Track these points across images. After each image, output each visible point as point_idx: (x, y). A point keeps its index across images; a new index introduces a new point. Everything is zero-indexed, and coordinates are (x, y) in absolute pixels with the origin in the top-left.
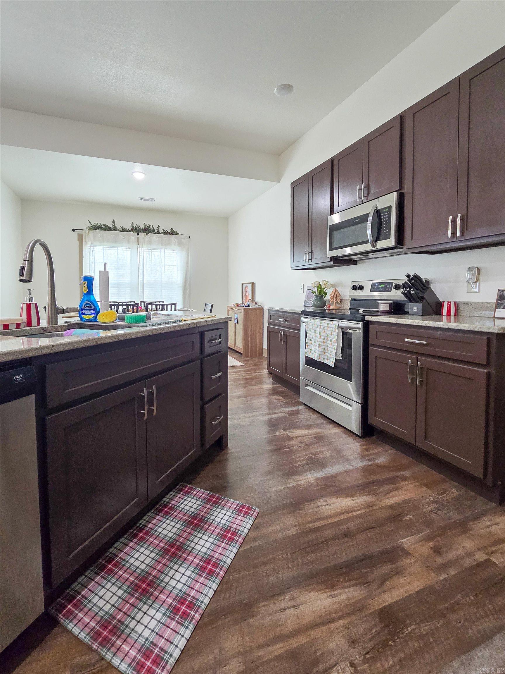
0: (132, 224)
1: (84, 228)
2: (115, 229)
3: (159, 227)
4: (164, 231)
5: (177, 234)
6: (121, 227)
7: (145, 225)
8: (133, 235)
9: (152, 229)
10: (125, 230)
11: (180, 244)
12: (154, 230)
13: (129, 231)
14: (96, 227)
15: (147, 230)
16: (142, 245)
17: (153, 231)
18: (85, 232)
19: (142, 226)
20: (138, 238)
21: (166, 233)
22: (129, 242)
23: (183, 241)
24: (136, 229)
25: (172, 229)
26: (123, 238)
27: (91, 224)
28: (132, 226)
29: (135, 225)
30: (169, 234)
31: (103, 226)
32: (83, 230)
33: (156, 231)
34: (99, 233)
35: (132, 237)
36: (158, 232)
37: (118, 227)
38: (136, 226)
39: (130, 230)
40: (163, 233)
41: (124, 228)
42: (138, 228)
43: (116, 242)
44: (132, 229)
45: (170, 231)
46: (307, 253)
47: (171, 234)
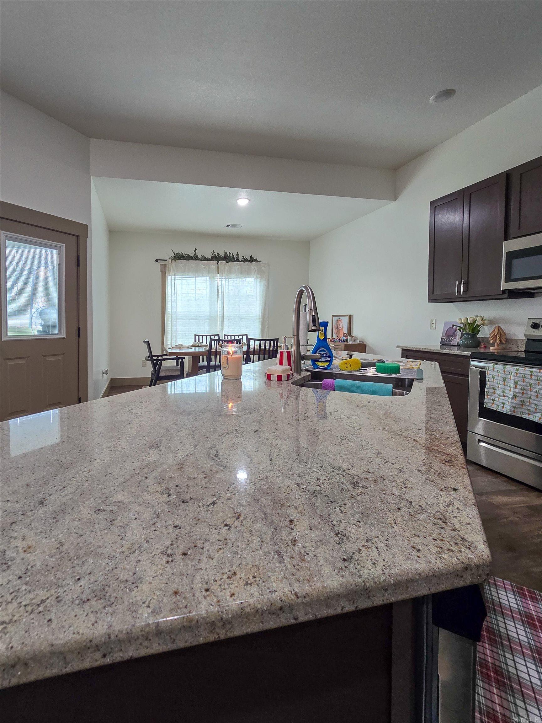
0: (213, 252)
1: (167, 258)
2: (196, 258)
3: (238, 254)
4: (243, 258)
5: (256, 261)
6: (201, 255)
7: (225, 253)
8: (213, 264)
9: (232, 257)
10: (205, 259)
11: (260, 273)
12: (234, 258)
13: (209, 260)
14: (178, 257)
15: (227, 258)
16: (223, 274)
17: (233, 260)
18: (169, 261)
19: (222, 254)
20: (218, 267)
21: (245, 260)
22: (209, 272)
23: (263, 268)
24: (216, 257)
25: (251, 255)
26: (204, 268)
27: (174, 254)
28: (213, 255)
29: (216, 253)
30: (249, 261)
31: (184, 256)
32: (166, 260)
34: (181, 263)
35: (212, 266)
36: (238, 260)
37: (199, 256)
38: (217, 255)
39: (210, 258)
40: (242, 261)
41: (205, 257)
42: (218, 256)
43: (197, 272)
44: (212, 257)
45: (249, 259)
46: (460, 284)
47: (251, 262)
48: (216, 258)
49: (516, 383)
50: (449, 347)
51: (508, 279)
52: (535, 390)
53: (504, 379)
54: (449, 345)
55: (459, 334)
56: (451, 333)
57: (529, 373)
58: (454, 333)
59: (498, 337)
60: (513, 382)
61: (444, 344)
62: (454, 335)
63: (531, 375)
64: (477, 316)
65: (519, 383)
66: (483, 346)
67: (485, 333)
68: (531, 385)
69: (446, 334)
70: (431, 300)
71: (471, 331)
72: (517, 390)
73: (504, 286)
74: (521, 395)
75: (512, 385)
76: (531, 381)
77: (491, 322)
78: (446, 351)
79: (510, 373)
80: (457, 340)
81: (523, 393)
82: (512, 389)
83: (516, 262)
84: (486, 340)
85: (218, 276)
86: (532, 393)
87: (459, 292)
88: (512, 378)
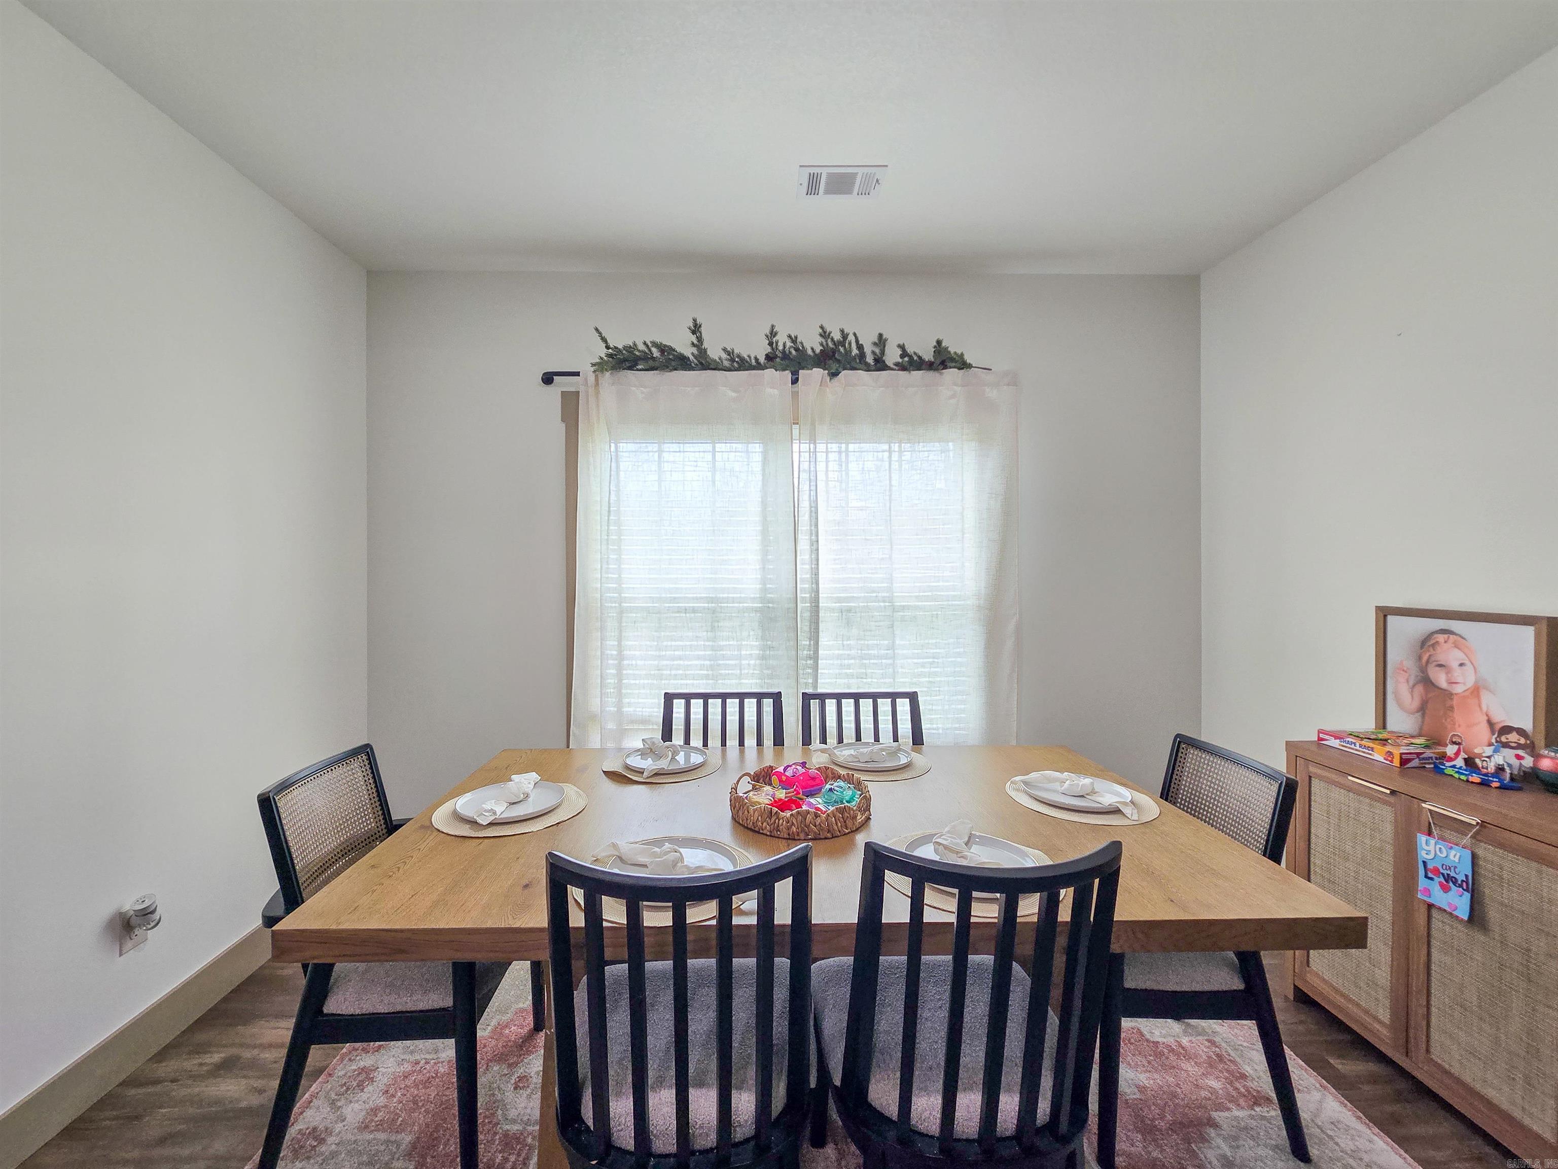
0: (773, 334)
2: (704, 363)
3: (881, 342)
4: (904, 354)
5: (961, 364)
6: (725, 350)
7: (825, 334)
8: (776, 382)
9: (855, 351)
10: (740, 364)
12: (862, 355)
13: (759, 366)
14: (628, 360)
15: (835, 357)
16: (813, 424)
17: (858, 362)
18: (587, 381)
19: (812, 343)
20: (796, 394)
21: (913, 364)
22: (753, 416)
23: (992, 394)
24: (785, 356)
25: (939, 342)
26: (737, 401)
27: (608, 347)
28: (771, 344)
29: (782, 340)
30: (931, 366)
31: (655, 352)
32: (577, 374)
33: (870, 359)
34: (642, 384)
35: (769, 390)
36: (880, 365)
37: (715, 353)
38: (788, 343)
39: (762, 360)
40: (902, 367)
41: (739, 356)
42: (797, 350)
44: (769, 358)
45: (928, 356)
47: (936, 369)
48: (782, 357)
85: (796, 431)
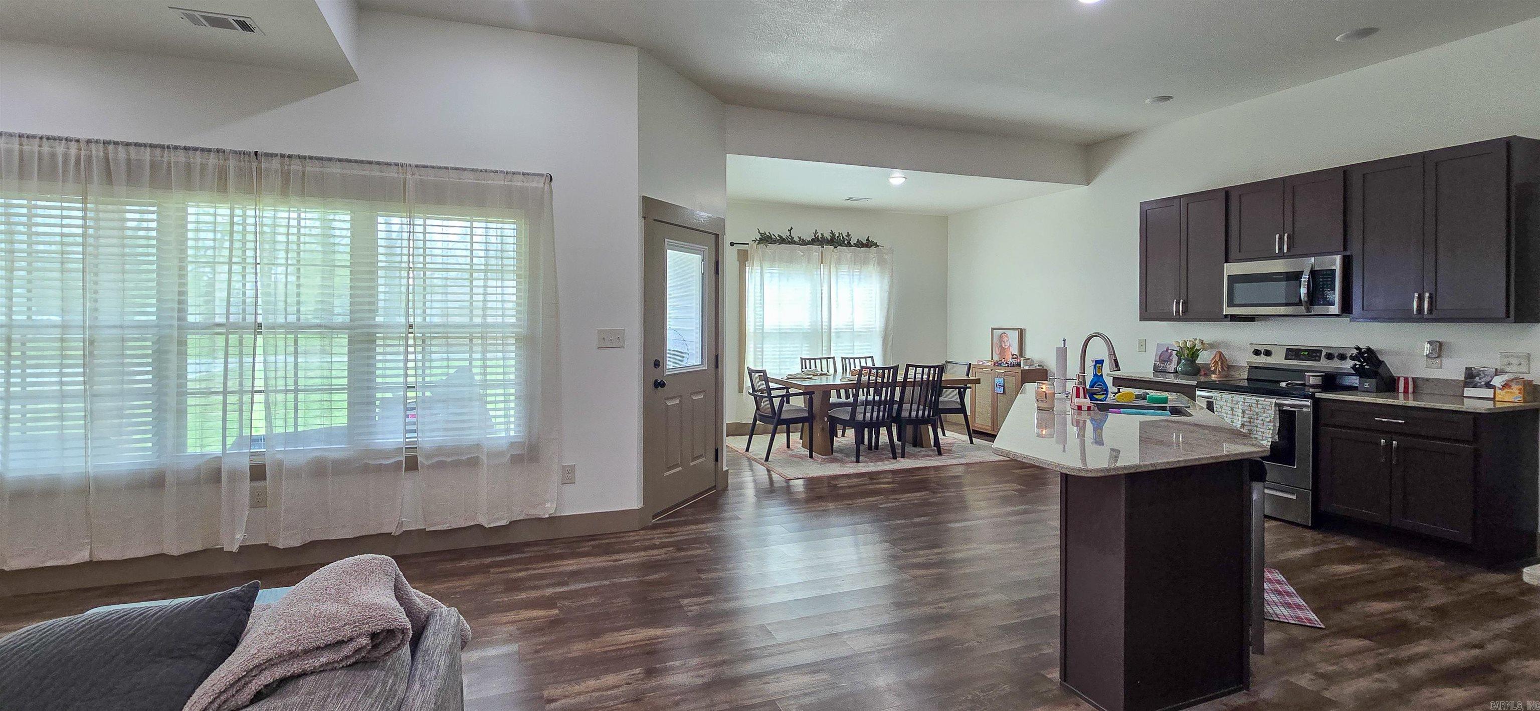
1: (751, 243)
2: (791, 241)
3: (848, 235)
4: (857, 241)
5: (876, 245)
6: (799, 237)
7: (832, 233)
8: (816, 249)
9: (841, 239)
10: (803, 243)
11: (881, 262)
12: (844, 241)
13: (810, 244)
14: (766, 239)
15: (835, 241)
16: (828, 265)
17: (842, 243)
18: (751, 246)
19: (828, 236)
20: (822, 253)
21: (859, 244)
22: (809, 260)
23: (886, 257)
24: (818, 239)
25: (868, 237)
26: (803, 256)
27: (761, 236)
28: (815, 236)
29: (818, 234)
30: (866, 246)
31: (774, 237)
32: (748, 244)
33: (846, 242)
34: (776, 249)
35: (814, 253)
36: (850, 245)
37: (796, 239)
38: (821, 236)
39: (811, 241)
40: (856, 245)
41: (803, 240)
42: (823, 238)
43: (791, 260)
44: (813, 240)
45: (865, 242)
46: (1178, 303)
47: (869, 247)
48: (817, 241)
49: (1243, 412)
50: (1164, 374)
51: (1231, 304)
52: (1261, 418)
53: (1232, 409)
54: (1164, 372)
55: (1175, 359)
56: (1165, 357)
57: (1255, 402)
58: (1169, 358)
59: (1219, 364)
60: (1241, 411)
61: (1156, 370)
62: (1169, 360)
63: (1257, 404)
64: (1196, 339)
65: (1247, 412)
66: (1203, 373)
67: (1205, 358)
68: (1257, 414)
69: (1160, 358)
70: (1143, 319)
71: (1190, 356)
72: (1245, 419)
73: (1227, 311)
74: (1249, 424)
75: (1240, 415)
76: (1257, 410)
77: (1212, 346)
78: (1160, 379)
79: (1237, 403)
80: (1172, 367)
81: (1250, 422)
82: (1240, 418)
83: (1237, 286)
84: (1206, 367)
85: (822, 267)
86: (1258, 421)
87: (1178, 311)
88: (1240, 407)
